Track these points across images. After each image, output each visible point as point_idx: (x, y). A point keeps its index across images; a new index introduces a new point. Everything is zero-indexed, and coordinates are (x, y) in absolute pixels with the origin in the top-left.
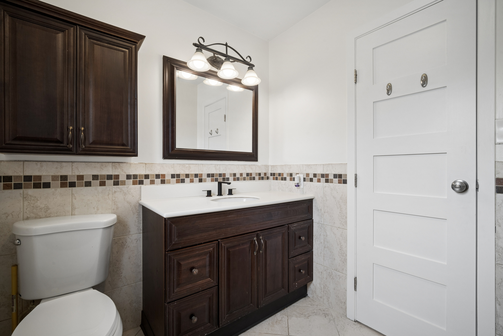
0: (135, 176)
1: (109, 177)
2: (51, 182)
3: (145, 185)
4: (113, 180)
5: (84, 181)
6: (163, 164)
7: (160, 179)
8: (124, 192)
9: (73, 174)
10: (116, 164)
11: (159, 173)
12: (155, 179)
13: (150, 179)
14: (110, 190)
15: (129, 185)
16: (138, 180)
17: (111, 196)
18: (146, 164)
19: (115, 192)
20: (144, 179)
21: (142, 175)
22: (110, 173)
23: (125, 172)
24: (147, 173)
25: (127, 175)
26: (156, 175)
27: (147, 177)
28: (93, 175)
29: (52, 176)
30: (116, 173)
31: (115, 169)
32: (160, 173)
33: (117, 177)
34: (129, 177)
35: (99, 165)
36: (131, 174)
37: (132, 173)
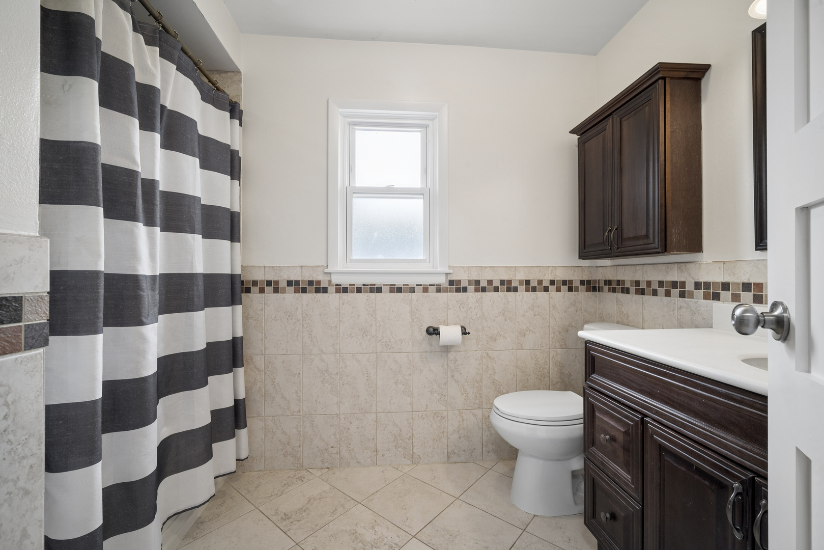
0: (707, 285)
1: (674, 284)
2: (630, 287)
3: (724, 302)
4: (679, 289)
5: (651, 288)
6: (758, 260)
7: (752, 293)
8: (691, 310)
9: (644, 279)
10: (682, 264)
11: (749, 280)
12: (741, 293)
13: (731, 292)
14: (675, 303)
15: (698, 299)
16: (711, 291)
17: (676, 312)
18: (724, 262)
19: (681, 307)
20: (721, 291)
21: (717, 283)
22: (676, 279)
23: (693, 278)
24: (726, 280)
25: (695, 282)
26: (743, 284)
27: (726, 286)
28: (659, 281)
29: (631, 281)
30: (682, 280)
31: (681, 272)
32: (752, 281)
33: (683, 284)
34: (698, 285)
35: (663, 267)
36: (701, 281)
37: (703, 279)
